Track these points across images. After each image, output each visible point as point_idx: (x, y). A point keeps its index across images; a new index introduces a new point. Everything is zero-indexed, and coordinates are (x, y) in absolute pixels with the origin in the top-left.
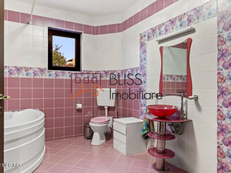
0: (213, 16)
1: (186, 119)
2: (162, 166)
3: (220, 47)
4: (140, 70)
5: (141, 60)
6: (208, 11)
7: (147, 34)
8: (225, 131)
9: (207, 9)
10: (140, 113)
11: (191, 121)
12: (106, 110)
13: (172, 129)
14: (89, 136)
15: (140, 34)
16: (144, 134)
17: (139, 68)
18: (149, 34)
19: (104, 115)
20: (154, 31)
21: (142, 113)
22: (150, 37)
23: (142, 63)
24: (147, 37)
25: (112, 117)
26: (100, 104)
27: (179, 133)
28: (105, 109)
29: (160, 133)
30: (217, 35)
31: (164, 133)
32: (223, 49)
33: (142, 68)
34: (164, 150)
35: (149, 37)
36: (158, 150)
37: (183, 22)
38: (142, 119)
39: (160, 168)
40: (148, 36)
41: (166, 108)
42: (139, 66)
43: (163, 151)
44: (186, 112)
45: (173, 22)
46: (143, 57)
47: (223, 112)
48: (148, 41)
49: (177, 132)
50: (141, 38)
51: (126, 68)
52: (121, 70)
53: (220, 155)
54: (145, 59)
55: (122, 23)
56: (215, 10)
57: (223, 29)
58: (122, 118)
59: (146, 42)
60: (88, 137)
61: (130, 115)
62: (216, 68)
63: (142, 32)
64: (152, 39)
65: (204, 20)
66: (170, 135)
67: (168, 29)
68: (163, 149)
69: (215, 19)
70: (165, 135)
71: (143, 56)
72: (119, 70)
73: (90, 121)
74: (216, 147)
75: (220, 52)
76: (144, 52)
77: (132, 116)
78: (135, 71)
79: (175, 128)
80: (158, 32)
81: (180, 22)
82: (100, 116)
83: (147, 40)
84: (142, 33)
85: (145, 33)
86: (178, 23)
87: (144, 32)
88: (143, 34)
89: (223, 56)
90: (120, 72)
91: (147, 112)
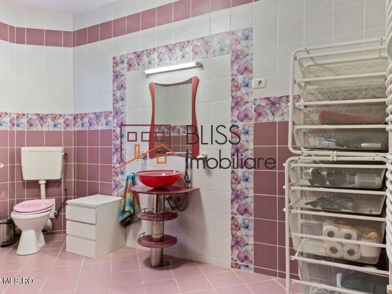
0: (225, 52)
1: (191, 187)
2: (159, 261)
3: (234, 94)
4: (114, 117)
5: (116, 101)
6: (219, 46)
7: (126, 60)
8: (240, 197)
9: (219, 43)
10: (113, 186)
11: (198, 189)
12: (43, 187)
13: (171, 205)
14: (5, 241)
15: (114, 58)
16: (123, 219)
17: (111, 112)
18: (131, 60)
19: (38, 196)
20: (139, 56)
21: (116, 186)
22: (133, 65)
23: (118, 106)
24: (126, 65)
25: (54, 199)
26: (27, 177)
27: (180, 209)
28: (40, 185)
29: (157, 211)
30: (231, 78)
31: (162, 212)
32: (238, 96)
33: (116, 113)
34: (163, 237)
35: (130, 66)
36: (154, 238)
37: (186, 53)
38: (117, 196)
39: (157, 264)
40: (128, 63)
41: (164, 175)
42: (112, 110)
43: (161, 238)
44: (191, 178)
45: (170, 50)
46: (118, 96)
47: (238, 174)
48: (128, 70)
49: (177, 207)
50: (116, 64)
51: (83, 112)
52: (72, 115)
53: (234, 228)
54: (122, 100)
55: (74, 32)
56: (228, 46)
57: (238, 72)
58: (74, 198)
59: (125, 72)
60: (3, 243)
61: (93, 192)
62: (230, 119)
63: (118, 55)
64: (136, 69)
65: (214, 56)
66: (168, 213)
67: (163, 59)
68: (161, 236)
69: (228, 58)
70: (164, 214)
71: (118, 93)
72: (69, 115)
73: (12, 210)
74: (230, 218)
75: (234, 100)
76: (122, 87)
77: (97, 193)
78: (103, 118)
79: (176, 203)
80: (145, 59)
81: (181, 52)
82: (27, 200)
83: (125, 70)
84: (117, 57)
85: (122, 58)
86: (178, 53)
87: (121, 56)
88: (118, 59)
89: (238, 106)
90: (71, 118)
91: (129, 183)
